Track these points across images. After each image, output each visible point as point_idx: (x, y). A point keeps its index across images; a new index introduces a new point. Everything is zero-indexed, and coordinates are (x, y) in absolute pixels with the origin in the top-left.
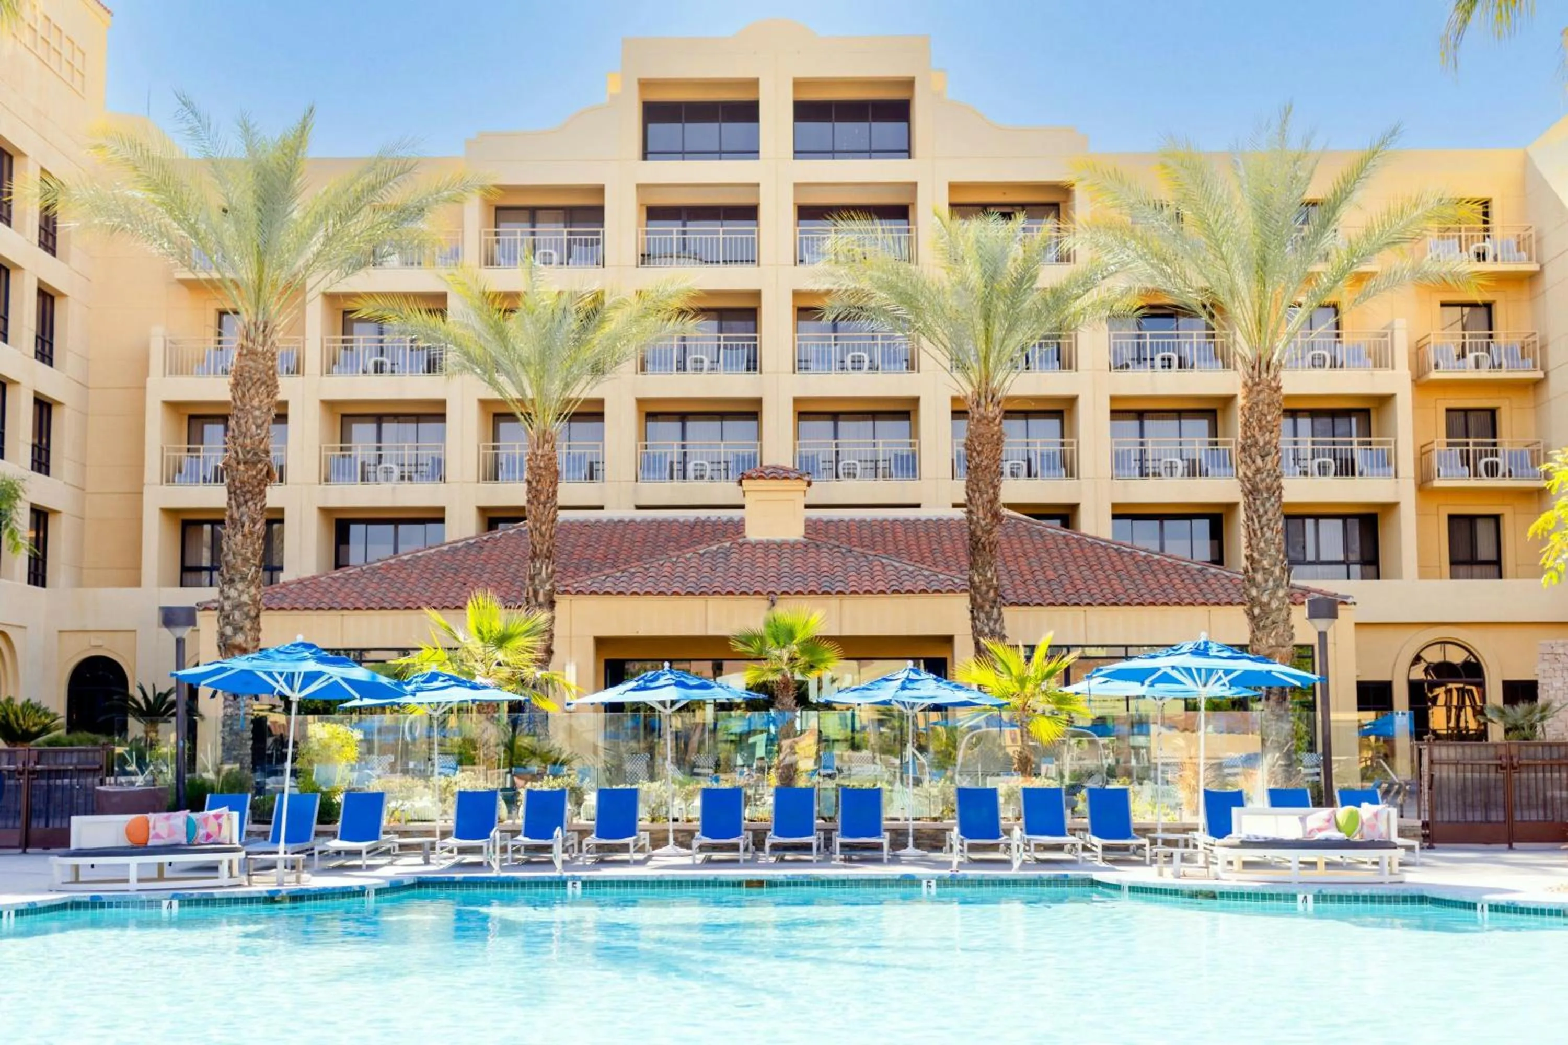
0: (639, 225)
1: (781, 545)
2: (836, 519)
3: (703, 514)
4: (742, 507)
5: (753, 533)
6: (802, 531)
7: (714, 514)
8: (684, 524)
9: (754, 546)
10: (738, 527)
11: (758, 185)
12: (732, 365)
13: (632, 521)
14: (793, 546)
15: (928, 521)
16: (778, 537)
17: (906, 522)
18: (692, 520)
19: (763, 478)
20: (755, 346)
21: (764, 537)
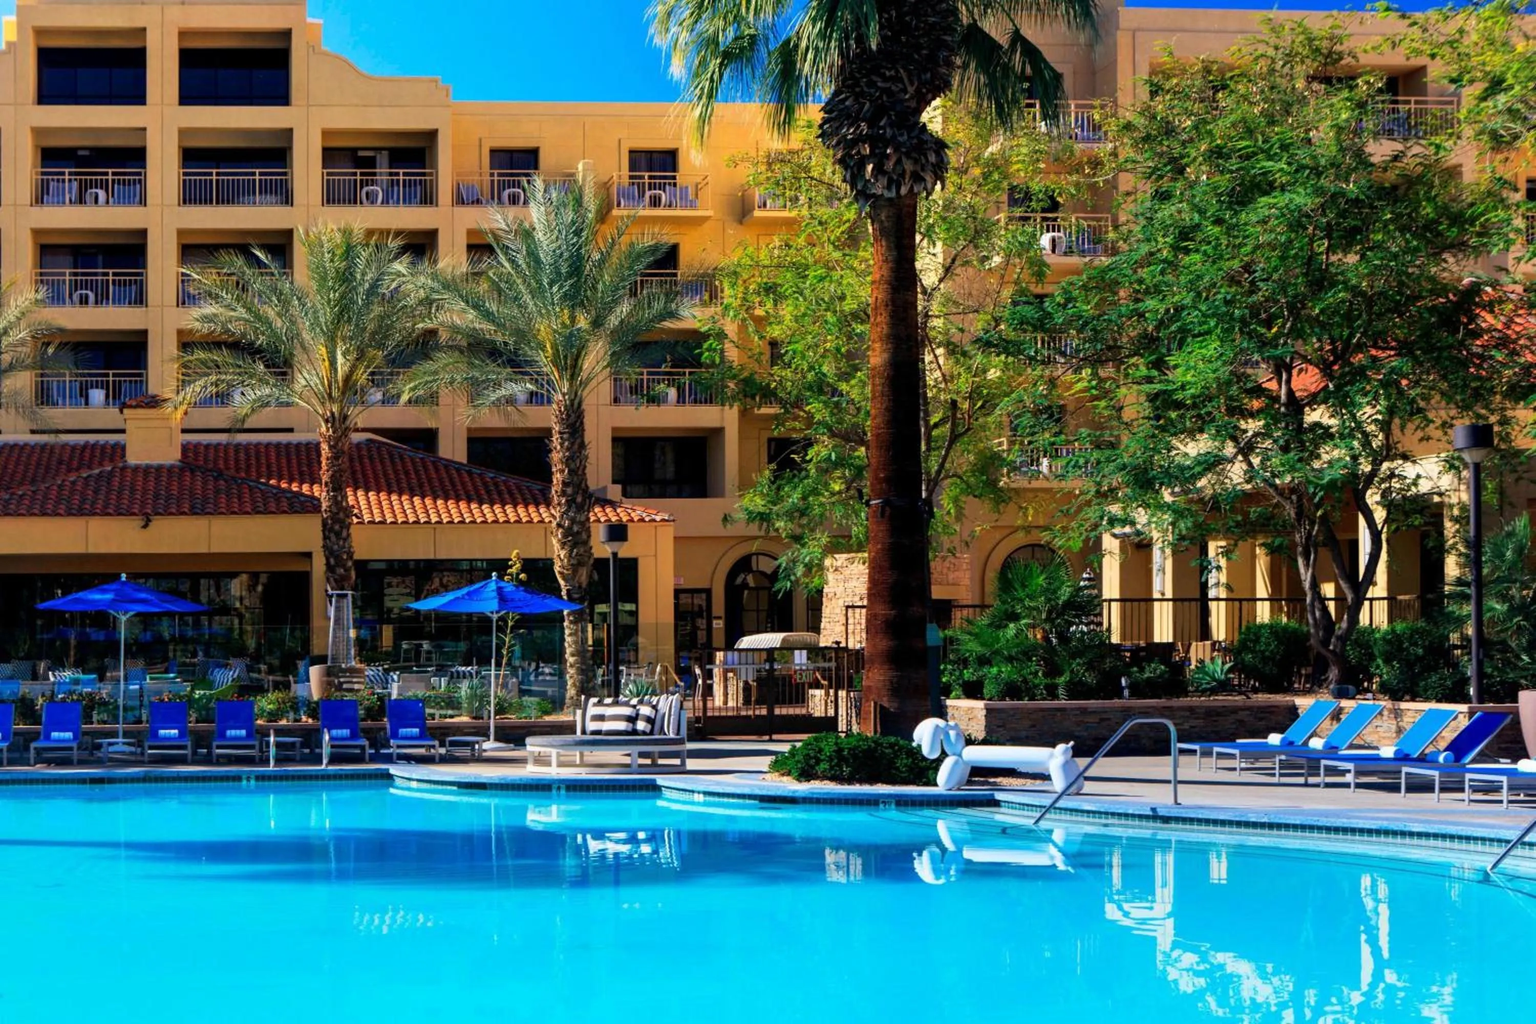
0: (34, 166)
1: (160, 468)
2: (215, 442)
3: (92, 438)
4: (123, 431)
5: (132, 459)
6: (178, 455)
7: (103, 438)
8: (74, 448)
9: (136, 468)
10: (120, 449)
11: (144, 129)
12: (119, 300)
13: (26, 445)
14: (170, 469)
15: (298, 445)
16: (156, 461)
17: (278, 445)
18: (82, 443)
19: (142, 407)
20: (141, 281)
21: (145, 461)
